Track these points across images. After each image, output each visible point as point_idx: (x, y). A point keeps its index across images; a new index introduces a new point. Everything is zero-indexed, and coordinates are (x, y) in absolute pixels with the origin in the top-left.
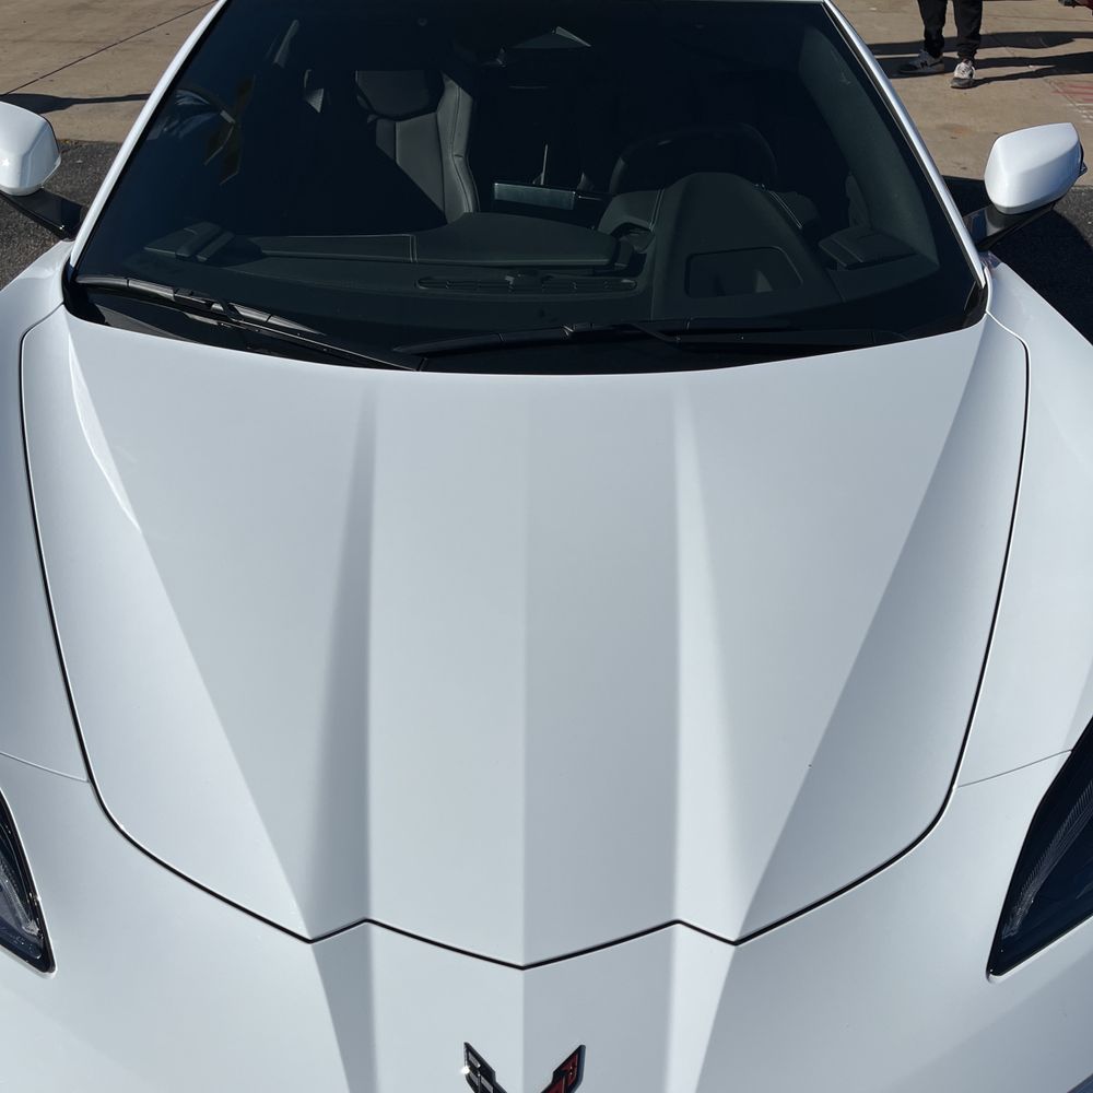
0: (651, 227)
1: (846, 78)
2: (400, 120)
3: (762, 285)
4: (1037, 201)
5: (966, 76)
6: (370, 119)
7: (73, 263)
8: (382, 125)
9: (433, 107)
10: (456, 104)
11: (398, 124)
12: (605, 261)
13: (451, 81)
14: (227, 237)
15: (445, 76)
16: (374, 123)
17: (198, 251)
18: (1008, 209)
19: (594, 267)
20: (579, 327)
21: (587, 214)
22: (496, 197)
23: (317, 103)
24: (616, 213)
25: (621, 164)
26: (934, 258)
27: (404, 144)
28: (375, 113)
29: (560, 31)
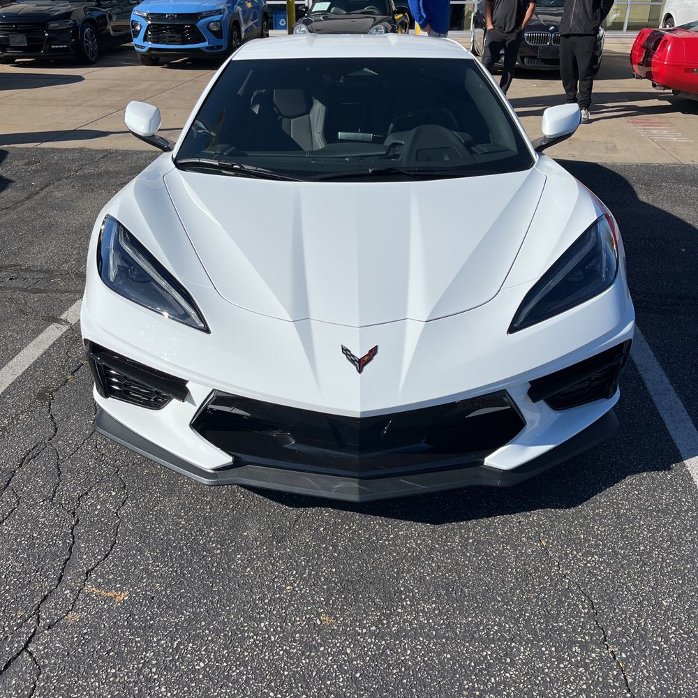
0: (403, 143)
1: (482, 86)
2: (293, 118)
3: (446, 158)
4: (560, 133)
5: (586, 117)
6: (280, 117)
7: (174, 157)
8: (285, 121)
9: (307, 112)
10: (318, 110)
11: (292, 120)
12: (385, 152)
13: (316, 100)
14: (233, 148)
15: (313, 98)
16: (281, 119)
17: (224, 151)
18: (549, 136)
19: (381, 155)
20: (375, 169)
21: (379, 141)
22: (339, 138)
23: (256, 110)
24: (390, 140)
25: (392, 125)
26: (516, 151)
27: (294, 129)
28: (281, 115)
29: (366, 69)
